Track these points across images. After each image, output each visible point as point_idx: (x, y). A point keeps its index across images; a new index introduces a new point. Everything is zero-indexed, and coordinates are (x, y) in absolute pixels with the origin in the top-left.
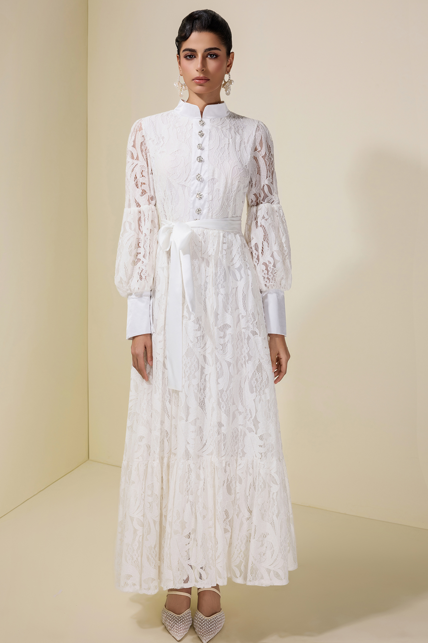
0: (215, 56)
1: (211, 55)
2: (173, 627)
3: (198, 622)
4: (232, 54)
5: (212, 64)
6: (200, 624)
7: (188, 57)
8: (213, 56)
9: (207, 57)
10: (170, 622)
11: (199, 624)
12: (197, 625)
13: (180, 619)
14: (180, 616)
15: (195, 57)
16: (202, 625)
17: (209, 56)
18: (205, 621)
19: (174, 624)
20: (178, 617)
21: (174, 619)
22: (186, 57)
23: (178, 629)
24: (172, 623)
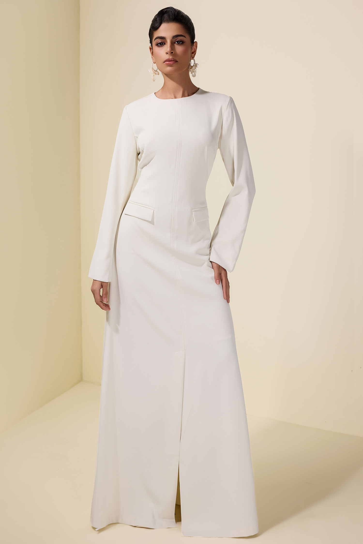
0: (181, 43)
1: (178, 42)
4: (196, 43)
5: (179, 49)
7: (159, 45)
8: (180, 42)
9: (175, 43)
17: (176, 43)
22: (157, 45)
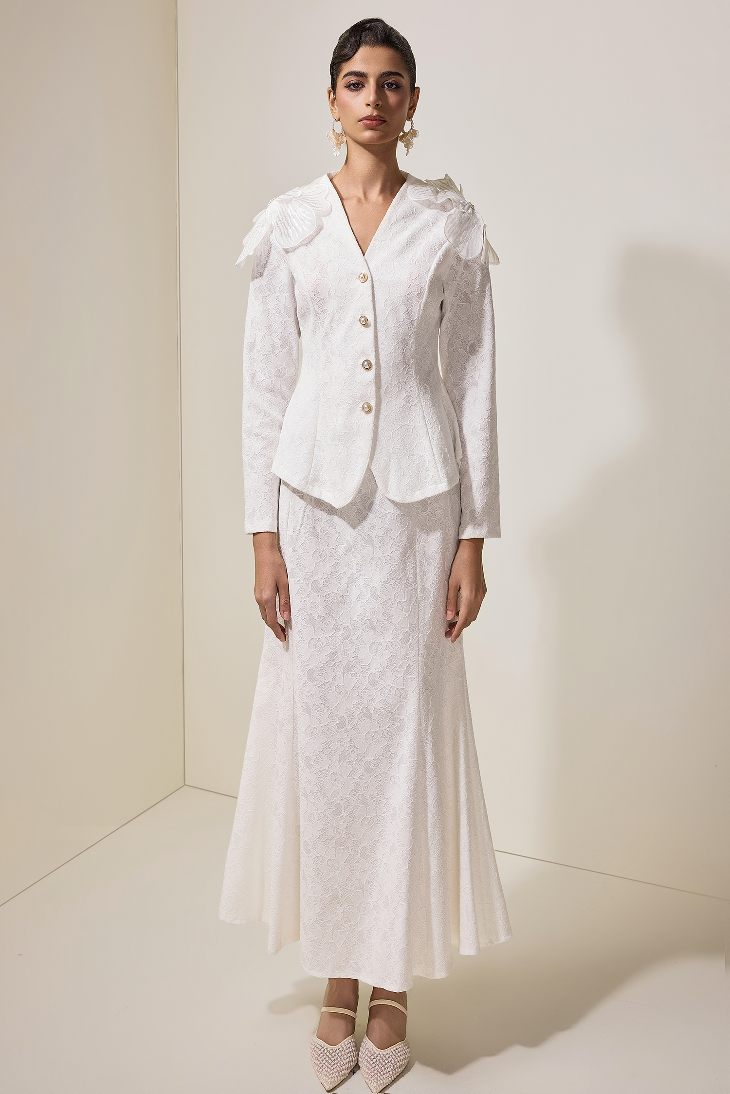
0: (394, 86)
1: (388, 85)
2: (322, 1067)
3: (366, 1058)
4: (417, 89)
5: (392, 97)
6: (369, 1060)
7: (352, 87)
8: (392, 85)
9: (384, 86)
10: (319, 1058)
11: (367, 1061)
12: (364, 1061)
13: (334, 1054)
14: (336, 1049)
15: (363, 86)
16: (372, 1062)
18: (377, 1056)
19: (324, 1062)
20: (332, 1050)
21: (325, 1053)
22: (348, 86)
23: (329, 1070)
24: (321, 1059)
